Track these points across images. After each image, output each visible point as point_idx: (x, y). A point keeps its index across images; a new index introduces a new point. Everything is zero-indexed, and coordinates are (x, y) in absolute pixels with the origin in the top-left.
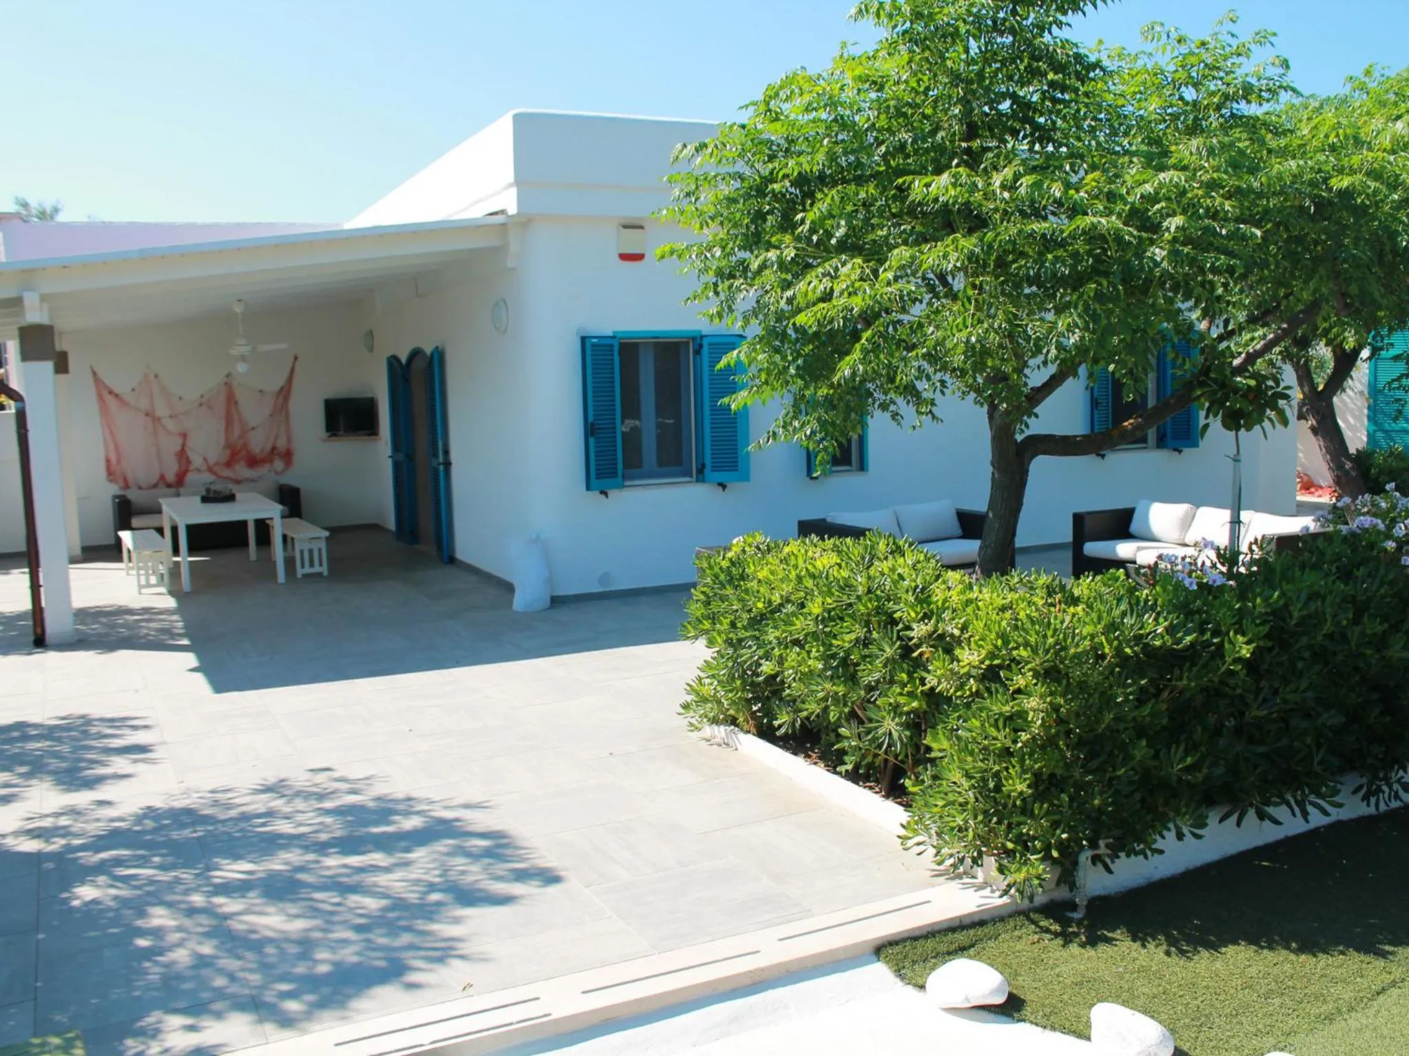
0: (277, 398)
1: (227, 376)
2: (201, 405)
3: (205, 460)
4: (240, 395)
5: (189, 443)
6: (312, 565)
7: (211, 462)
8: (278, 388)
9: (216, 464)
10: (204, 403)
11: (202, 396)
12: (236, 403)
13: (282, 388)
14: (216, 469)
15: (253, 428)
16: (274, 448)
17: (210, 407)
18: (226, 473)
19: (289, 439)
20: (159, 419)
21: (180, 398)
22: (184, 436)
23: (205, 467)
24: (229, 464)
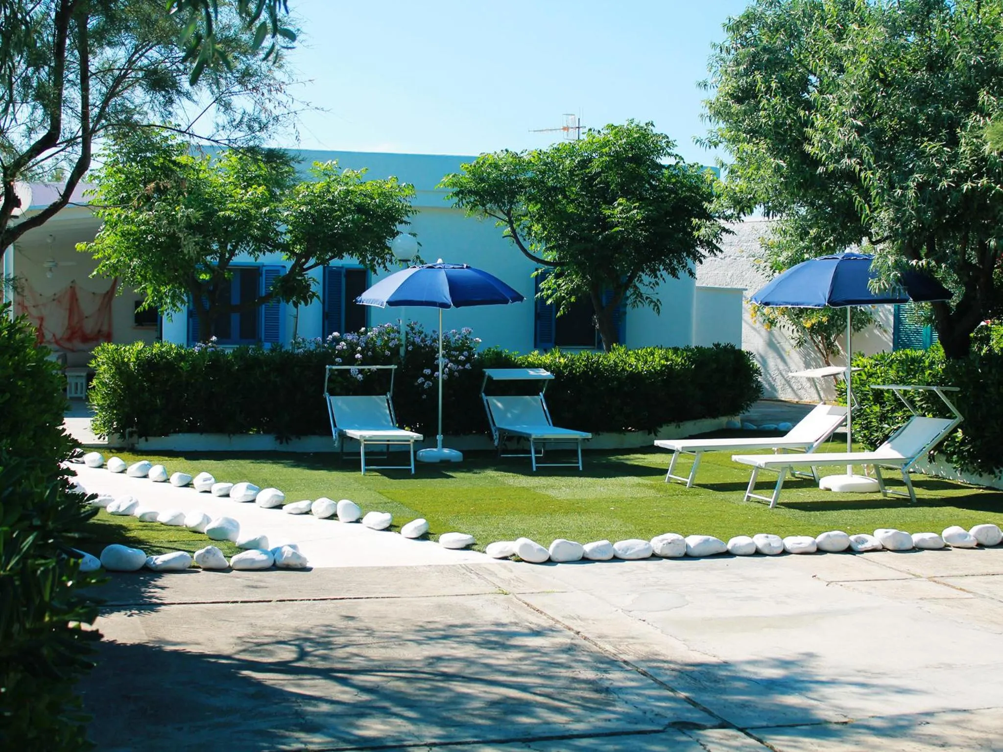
0: (104, 298)
1: (72, 282)
2: (54, 300)
3: (54, 335)
4: (80, 295)
5: (44, 324)
6: (76, 393)
7: (58, 336)
8: (104, 292)
9: (61, 339)
10: (56, 299)
11: (55, 295)
12: (77, 300)
13: (108, 292)
14: (61, 342)
15: (86, 317)
16: (100, 331)
17: (59, 301)
18: (68, 345)
19: (110, 325)
20: (26, 307)
21: (41, 295)
22: (42, 319)
23: (53, 340)
24: (69, 339)
